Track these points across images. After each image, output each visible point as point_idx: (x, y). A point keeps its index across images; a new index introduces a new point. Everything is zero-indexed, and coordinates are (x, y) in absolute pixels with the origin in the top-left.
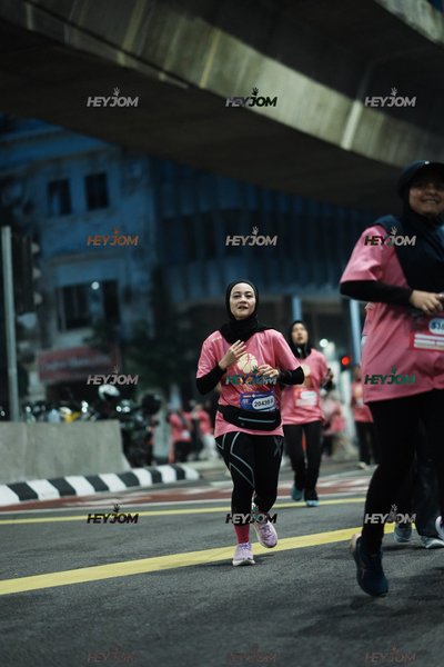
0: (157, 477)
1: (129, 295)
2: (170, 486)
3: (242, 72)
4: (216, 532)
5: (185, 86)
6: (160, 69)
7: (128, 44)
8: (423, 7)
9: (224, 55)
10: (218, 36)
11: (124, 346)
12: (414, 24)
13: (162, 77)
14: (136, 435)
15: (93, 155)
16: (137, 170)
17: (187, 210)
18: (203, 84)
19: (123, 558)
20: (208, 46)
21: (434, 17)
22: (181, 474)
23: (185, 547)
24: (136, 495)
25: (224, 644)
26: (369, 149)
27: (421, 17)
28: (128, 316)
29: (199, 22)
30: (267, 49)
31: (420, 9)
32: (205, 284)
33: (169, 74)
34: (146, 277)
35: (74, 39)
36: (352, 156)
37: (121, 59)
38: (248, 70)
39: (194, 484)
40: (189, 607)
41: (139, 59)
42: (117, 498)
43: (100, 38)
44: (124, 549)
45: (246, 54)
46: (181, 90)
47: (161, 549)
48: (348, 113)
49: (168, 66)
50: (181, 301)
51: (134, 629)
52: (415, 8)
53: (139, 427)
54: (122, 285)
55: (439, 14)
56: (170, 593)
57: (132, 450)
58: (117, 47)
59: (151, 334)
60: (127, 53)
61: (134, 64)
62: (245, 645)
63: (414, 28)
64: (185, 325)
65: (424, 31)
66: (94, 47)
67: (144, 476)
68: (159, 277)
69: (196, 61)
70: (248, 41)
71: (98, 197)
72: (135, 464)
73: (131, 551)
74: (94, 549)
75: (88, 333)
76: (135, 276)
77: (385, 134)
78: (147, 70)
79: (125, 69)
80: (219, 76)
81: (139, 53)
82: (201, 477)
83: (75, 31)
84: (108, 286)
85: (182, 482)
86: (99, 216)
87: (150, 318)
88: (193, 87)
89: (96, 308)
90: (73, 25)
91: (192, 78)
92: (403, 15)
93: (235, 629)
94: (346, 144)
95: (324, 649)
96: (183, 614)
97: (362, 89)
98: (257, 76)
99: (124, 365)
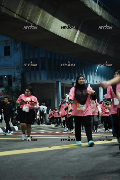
1: (15, 79)
6: (26, 19)
7: (17, 12)
8: (97, 6)
9: (43, 16)
10: (42, 11)
11: (13, 93)
12: (95, 11)
13: (26, 21)
15: (6, 41)
16: (18, 46)
18: (37, 24)
20: (39, 13)
21: (100, 9)
26: (81, 44)
28: (14, 85)
29: (37, 7)
30: (55, 15)
31: (96, 7)
32: (35, 77)
33: (28, 20)
34: (20, 75)
35: (3, 10)
36: (76, 44)
37: (15, 16)
38: (49, 21)
43: (10, 10)
44: (10, 148)
45: (49, 16)
48: (76, 33)
49: (28, 18)
50: (28, 81)
52: (95, 6)
54: (13, 76)
55: (101, 8)
58: (15, 13)
59: (20, 90)
60: (17, 14)
61: (19, 17)
65: (97, 13)
66: (8, 12)
67: (16, 128)
68: (23, 75)
69: (36, 17)
70: (50, 13)
71: (7, 52)
72: (14, 125)
73: (12, 148)
74: (2, 147)
75: (3, 89)
76: (17, 74)
77: (85, 39)
79: (16, 19)
80: (42, 22)
81: (20, 15)
83: (3, 8)
84: (9, 76)
86: (7, 58)
87: (20, 86)
88: (35, 24)
89: (5, 82)
90: (3, 6)
91: (34, 22)
92: (92, 8)
94: (75, 42)
96: (25, 166)
97: (80, 28)
98: (52, 22)
99: (12, 98)
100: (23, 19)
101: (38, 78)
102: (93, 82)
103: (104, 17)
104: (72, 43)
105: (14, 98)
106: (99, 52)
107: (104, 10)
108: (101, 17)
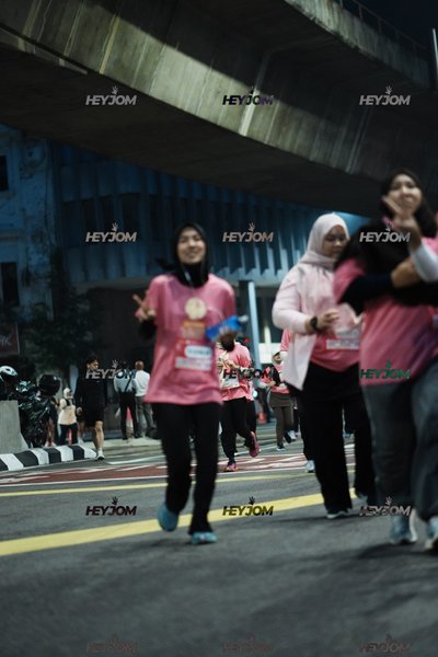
1: (28, 277)
2: (68, 465)
3: (142, 58)
5: (85, 72)
6: (60, 55)
7: (28, 31)
9: (123, 42)
10: (117, 23)
11: (23, 326)
12: (311, 15)
13: (62, 62)
16: (37, 155)
17: (86, 194)
18: (102, 71)
19: (19, 535)
20: (107, 33)
21: (330, 6)
22: (78, 454)
23: (82, 524)
24: (34, 474)
26: (266, 136)
27: (317, 8)
28: (27, 298)
29: (99, 9)
30: (166, 37)
32: (104, 267)
33: (68, 60)
34: (46, 259)
36: (250, 142)
37: (21, 45)
38: (146, 57)
39: (92, 463)
41: (39, 45)
42: (16, 477)
44: (20, 527)
45: (145, 41)
46: (83, 75)
47: (57, 527)
49: (67, 52)
50: (79, 283)
54: (21, 267)
55: (335, 5)
58: (19, 34)
59: (50, 315)
60: (26, 39)
61: (34, 50)
63: (311, 18)
64: (84, 307)
65: (321, 22)
67: (41, 455)
68: (58, 259)
69: (95, 48)
70: (146, 29)
73: (27, 528)
76: (34, 258)
77: (282, 122)
79: (24, 54)
80: (118, 63)
81: (38, 40)
85: (79, 461)
87: (49, 301)
88: (93, 73)
91: (91, 64)
92: (300, 7)
94: (244, 131)
97: (260, 78)
98: (156, 63)
99: (22, 345)
100: (49, 56)
101: (113, 270)
103: (346, 36)
104: (232, 135)
105: (28, 345)
106: (334, 164)
107: (346, 12)
108: (336, 36)
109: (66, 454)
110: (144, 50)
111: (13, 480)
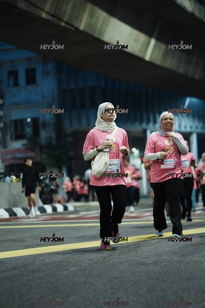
0: (55, 209)
1: (44, 125)
2: (61, 213)
3: (100, 23)
4: (81, 235)
5: (73, 29)
6: (62, 20)
7: (47, 8)
9: (92, 15)
10: (89, 6)
11: (41, 148)
13: (63, 24)
14: (45, 190)
15: (29, 59)
16: (50, 68)
17: (73, 86)
18: (82, 28)
20: (84, 10)
22: (66, 208)
24: (45, 217)
25: (83, 287)
26: (158, 61)
28: (44, 134)
30: (112, 12)
32: (80, 121)
33: (66, 23)
35: (22, 5)
36: (150, 64)
37: (44, 15)
38: (102, 22)
39: (72, 213)
40: (67, 269)
41: (53, 16)
42: (36, 218)
43: (34, 5)
45: (102, 15)
46: (72, 30)
48: (148, 44)
49: (65, 19)
50: (68, 128)
51: (42, 279)
53: (47, 186)
54: (41, 120)
56: (59, 262)
57: (43, 196)
58: (42, 10)
59: (54, 143)
60: (47, 13)
61: (50, 18)
62: (93, 287)
63: (181, 5)
64: (70, 139)
65: (185, 7)
66: (31, 9)
67: (48, 208)
69: (79, 17)
70: (103, 9)
71: (31, 79)
72: (45, 203)
74: (24, 241)
75: (24, 142)
77: (166, 53)
78: (56, 21)
79: (46, 20)
80: (89, 25)
81: (52, 13)
82: (75, 210)
83: (23, 2)
84: (35, 120)
85: (66, 212)
86: (31, 88)
87: (54, 136)
88: (77, 29)
89: (29, 130)
91: (77, 25)
93: (88, 280)
94: (147, 58)
95: (129, 290)
96: (64, 272)
97: (155, 34)
98: (107, 25)
99: (41, 157)
101: (84, 122)
102: (180, 126)
103: (197, 14)
104: (140, 60)
105: (44, 156)
106: (190, 74)
107: (197, 3)
108: (192, 15)
109: (60, 208)
110: (101, 19)
111: (35, 220)
